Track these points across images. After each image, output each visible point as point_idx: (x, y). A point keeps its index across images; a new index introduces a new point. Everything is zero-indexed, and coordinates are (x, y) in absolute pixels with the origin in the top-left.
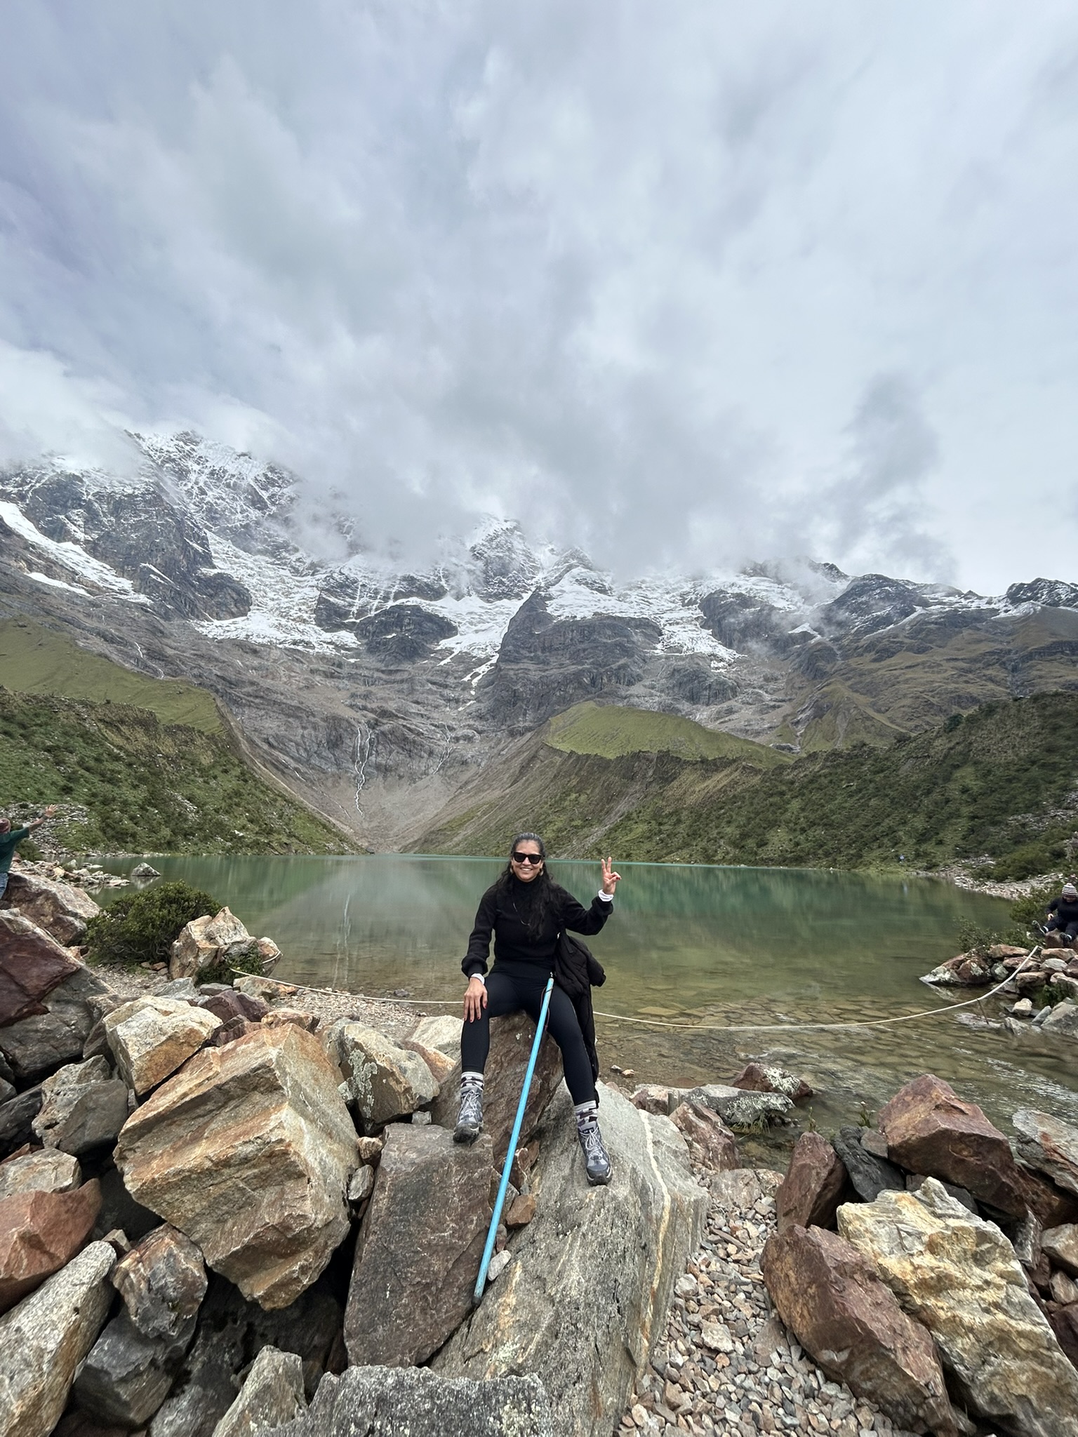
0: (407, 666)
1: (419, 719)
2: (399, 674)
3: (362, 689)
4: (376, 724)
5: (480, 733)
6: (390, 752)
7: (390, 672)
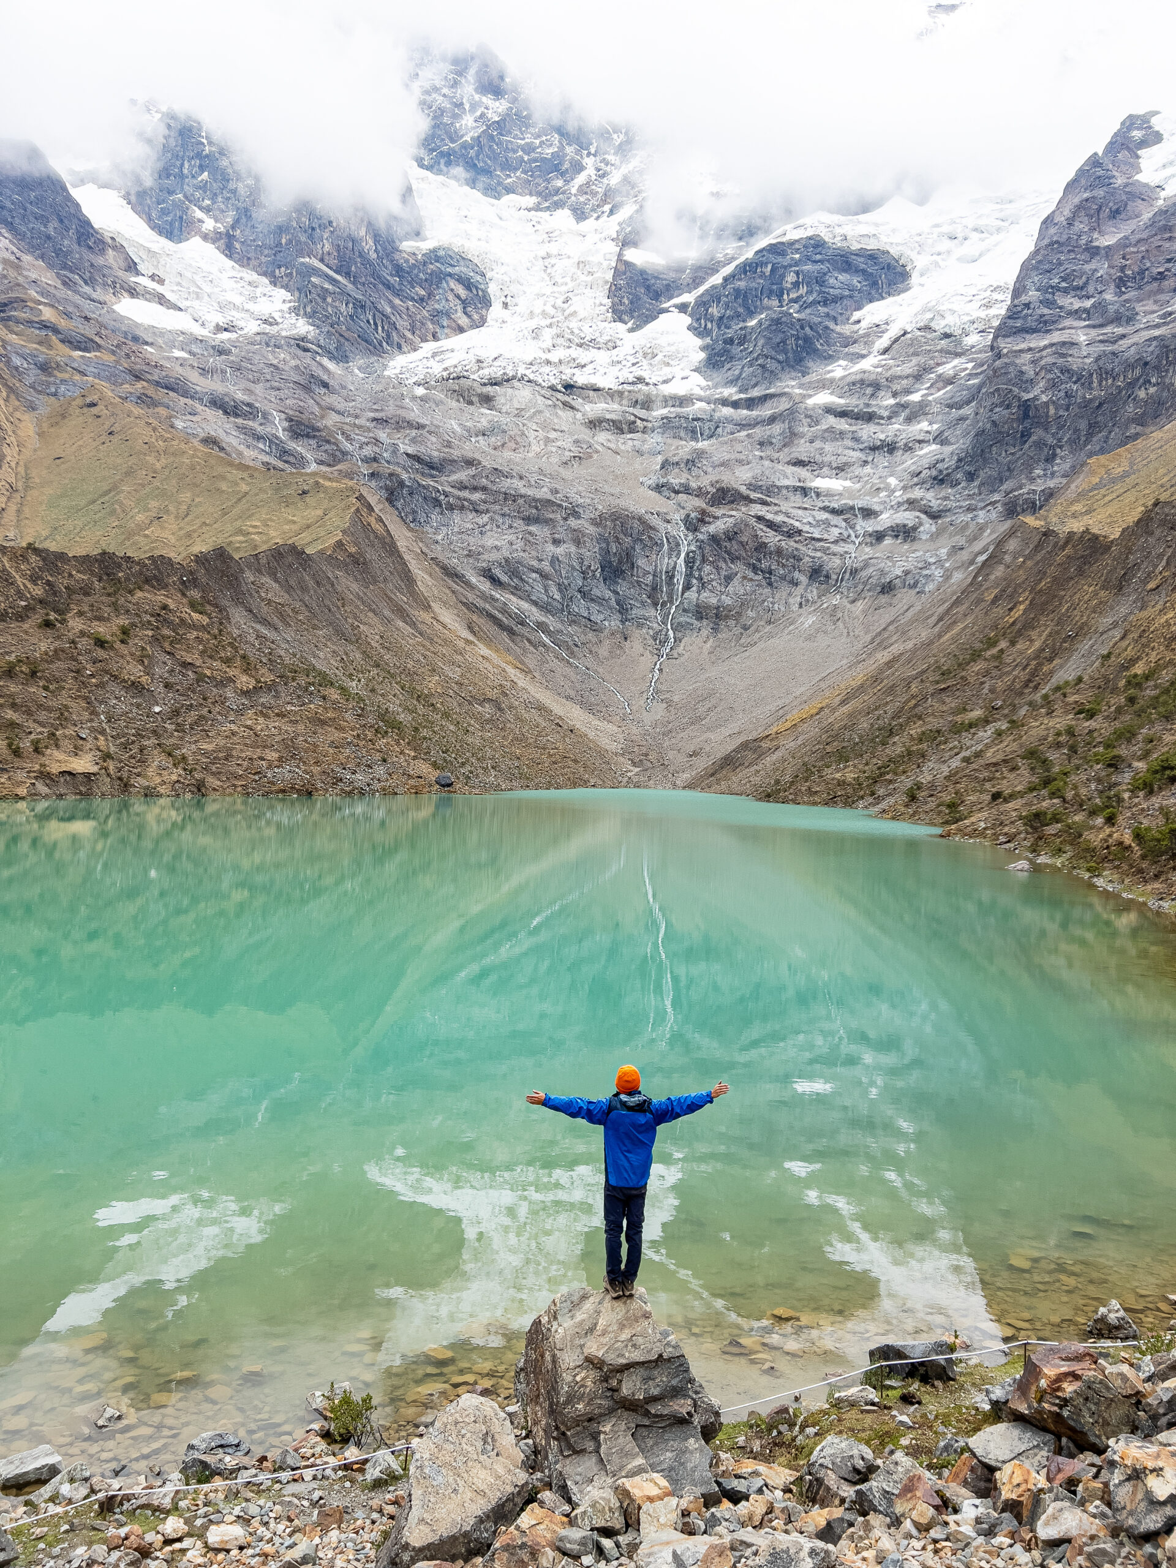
0: (790, 385)
1: (797, 499)
2: (769, 404)
3: (685, 448)
4: (703, 518)
5: (934, 516)
6: (729, 579)
7: (750, 403)
